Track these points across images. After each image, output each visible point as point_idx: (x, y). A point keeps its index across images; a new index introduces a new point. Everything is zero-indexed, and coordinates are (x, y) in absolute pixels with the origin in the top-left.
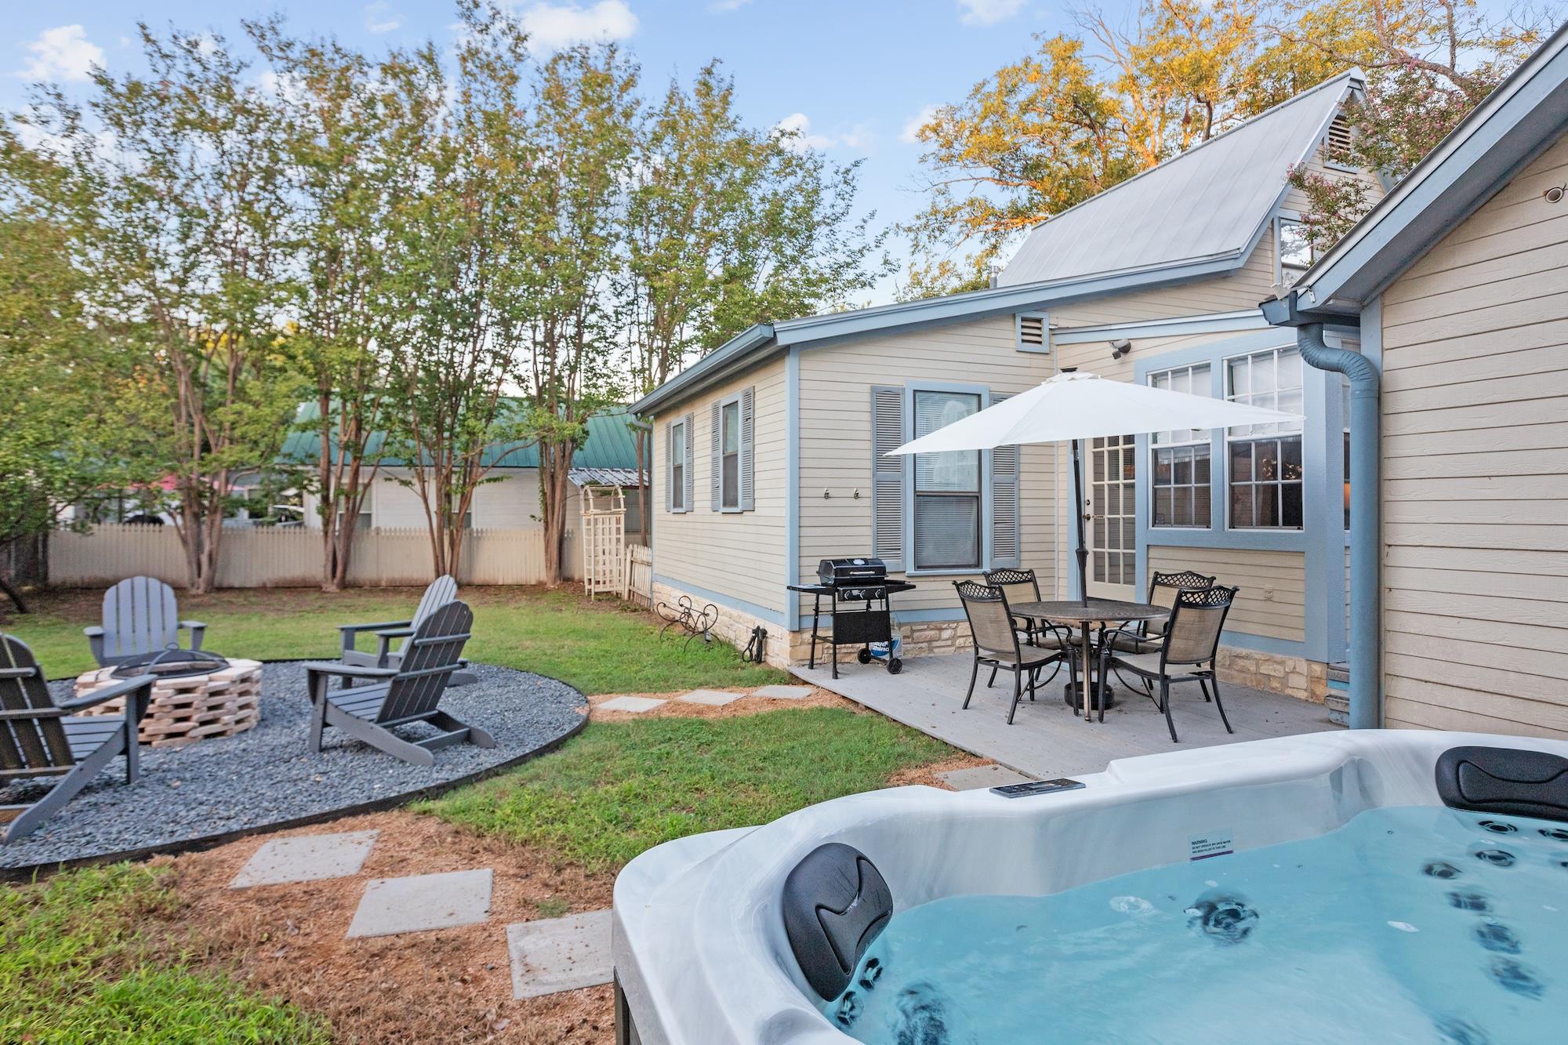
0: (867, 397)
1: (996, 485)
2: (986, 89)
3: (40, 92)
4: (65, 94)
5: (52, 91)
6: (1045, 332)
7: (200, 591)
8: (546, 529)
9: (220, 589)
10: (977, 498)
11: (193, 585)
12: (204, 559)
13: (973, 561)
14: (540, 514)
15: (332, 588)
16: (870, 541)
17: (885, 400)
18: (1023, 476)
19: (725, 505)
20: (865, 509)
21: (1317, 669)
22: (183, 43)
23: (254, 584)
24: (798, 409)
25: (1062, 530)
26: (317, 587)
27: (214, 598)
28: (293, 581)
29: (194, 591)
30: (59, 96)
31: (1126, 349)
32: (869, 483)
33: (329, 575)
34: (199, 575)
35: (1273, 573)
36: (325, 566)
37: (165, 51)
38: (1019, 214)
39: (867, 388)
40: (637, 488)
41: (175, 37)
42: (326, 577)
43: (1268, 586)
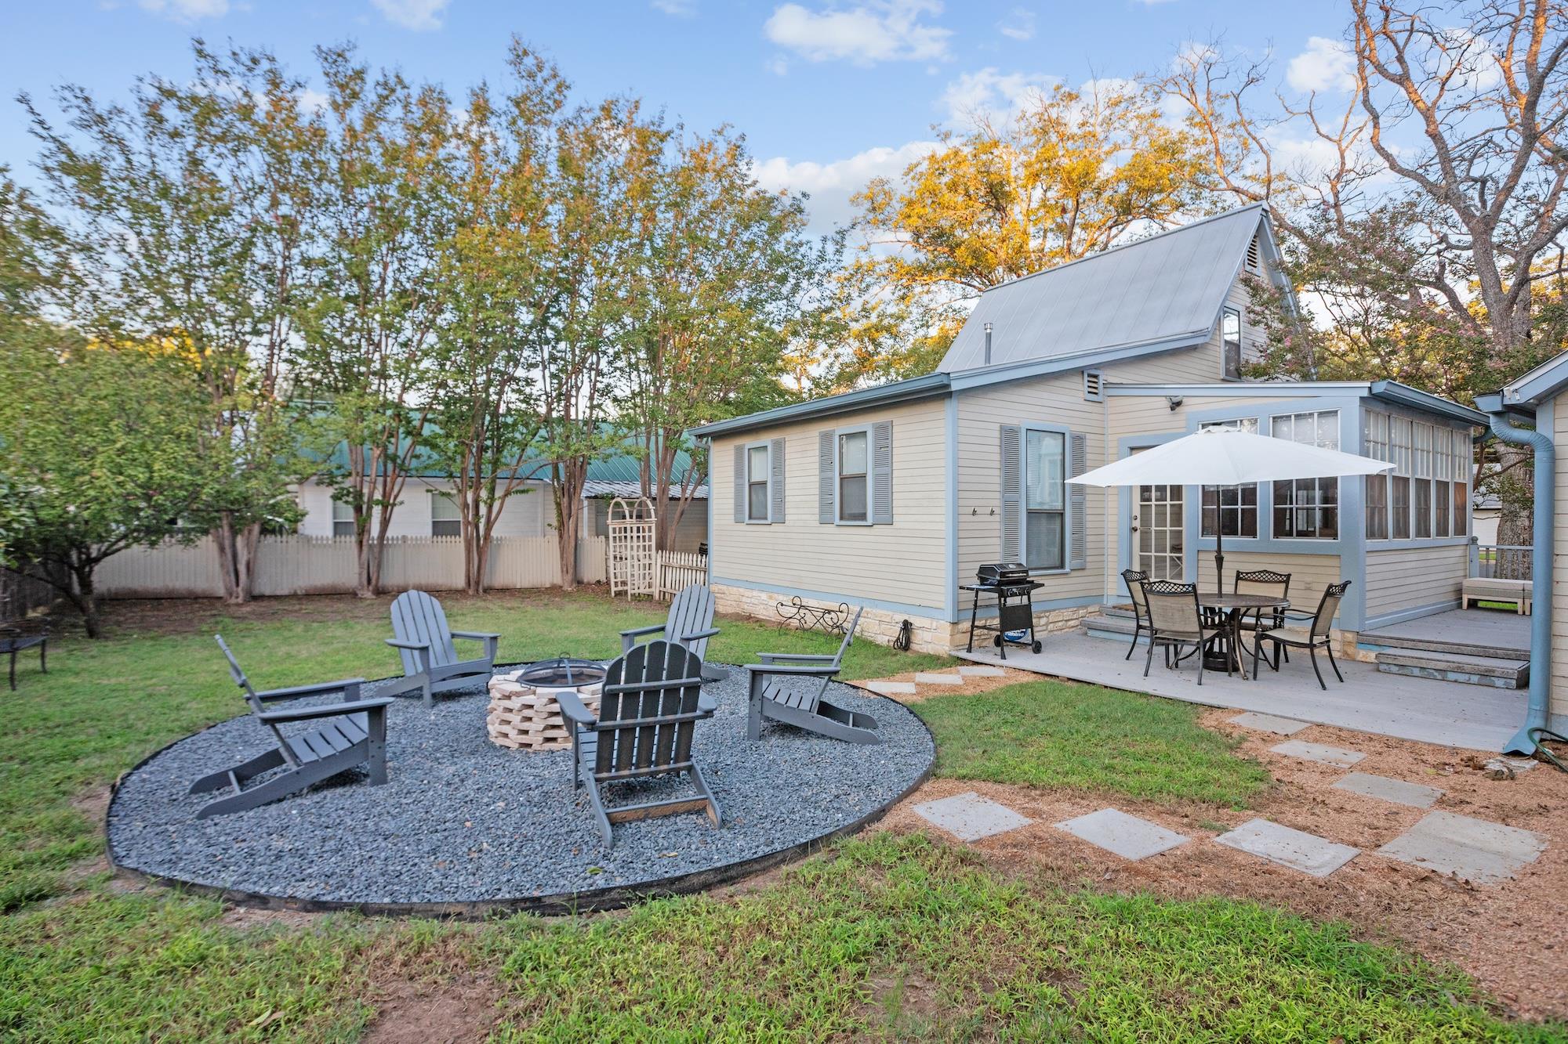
0: (997, 434)
1: (1074, 504)
2: (919, 169)
3: (68, 94)
4: (93, 98)
5: (79, 94)
6: (1100, 386)
7: (240, 600)
8: (561, 537)
9: (260, 598)
10: (1062, 515)
11: (231, 595)
12: (242, 568)
13: (1058, 563)
14: (555, 523)
15: (369, 595)
16: (999, 549)
17: (1009, 436)
18: (1088, 497)
19: (842, 518)
20: (996, 524)
21: (1350, 636)
22: (244, 58)
23: (285, 592)
24: (956, 442)
25: (1110, 538)
26: (351, 595)
27: (252, 607)
28: (324, 589)
29: (233, 601)
30: (87, 100)
31: (1179, 404)
32: (997, 503)
33: (365, 583)
34: (238, 585)
35: (1313, 570)
36: (360, 574)
37: (222, 66)
38: (924, 270)
39: (997, 427)
40: (678, 499)
41: (234, 54)
42: (361, 584)
43: (1308, 579)
